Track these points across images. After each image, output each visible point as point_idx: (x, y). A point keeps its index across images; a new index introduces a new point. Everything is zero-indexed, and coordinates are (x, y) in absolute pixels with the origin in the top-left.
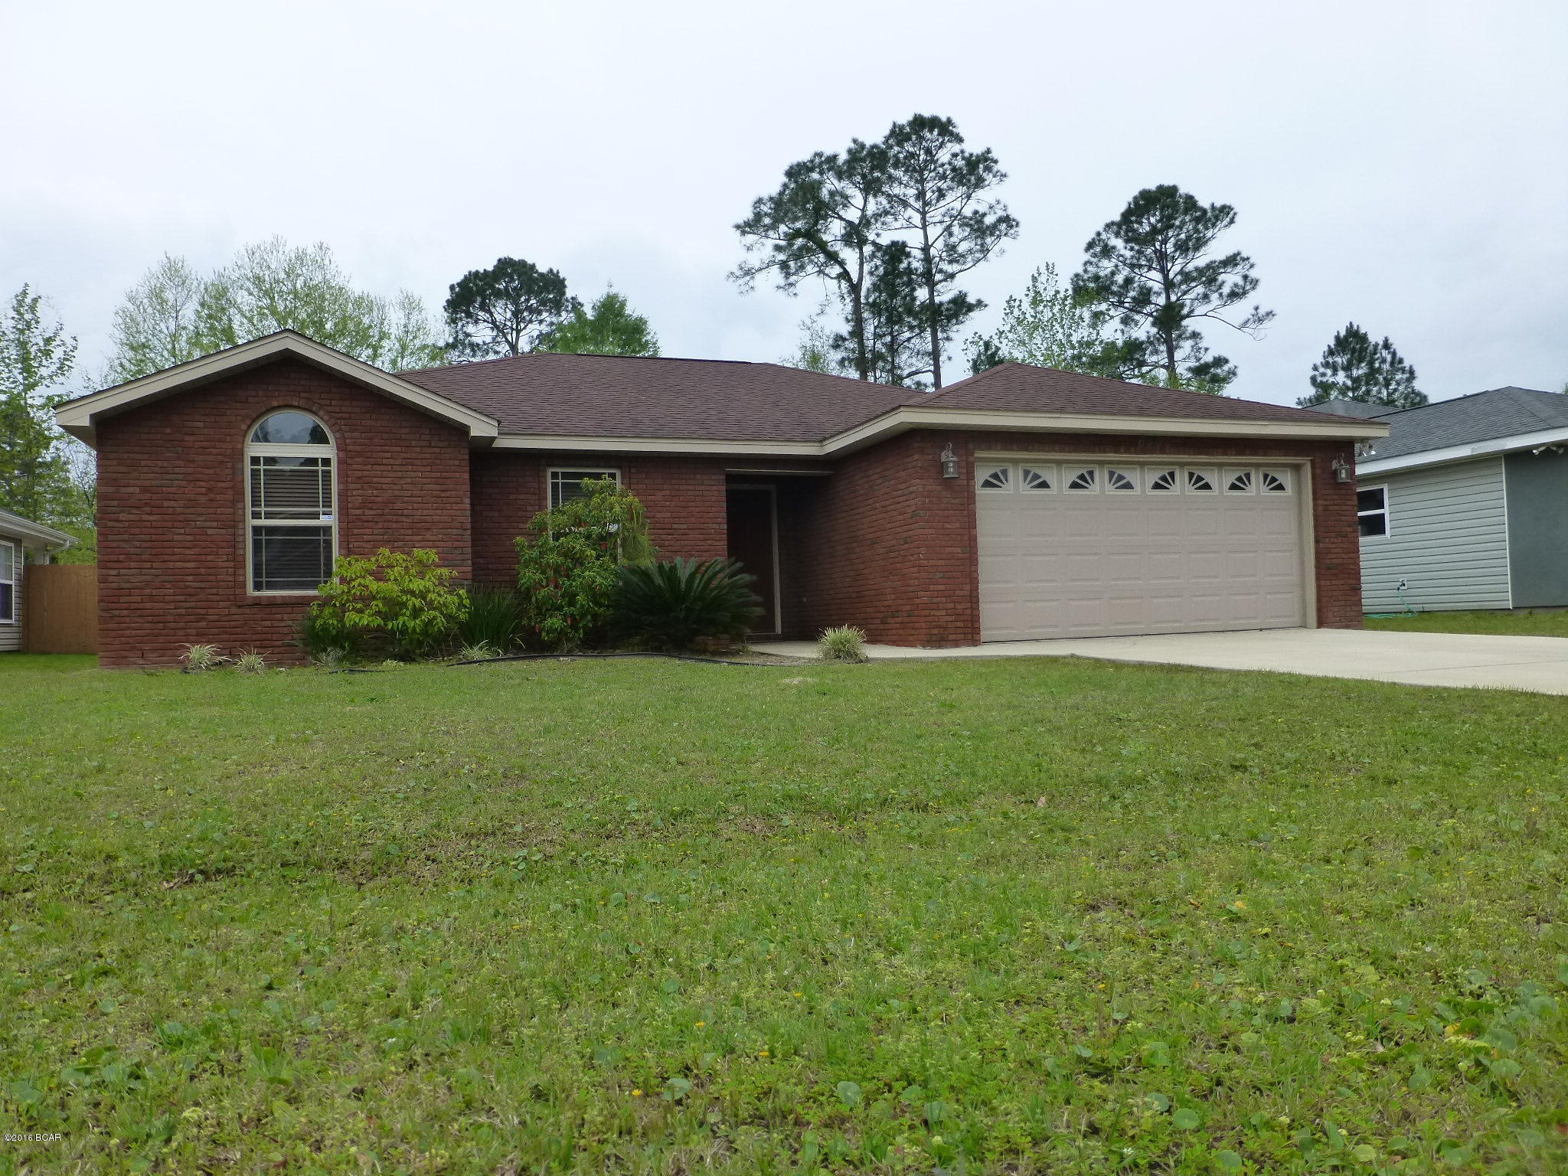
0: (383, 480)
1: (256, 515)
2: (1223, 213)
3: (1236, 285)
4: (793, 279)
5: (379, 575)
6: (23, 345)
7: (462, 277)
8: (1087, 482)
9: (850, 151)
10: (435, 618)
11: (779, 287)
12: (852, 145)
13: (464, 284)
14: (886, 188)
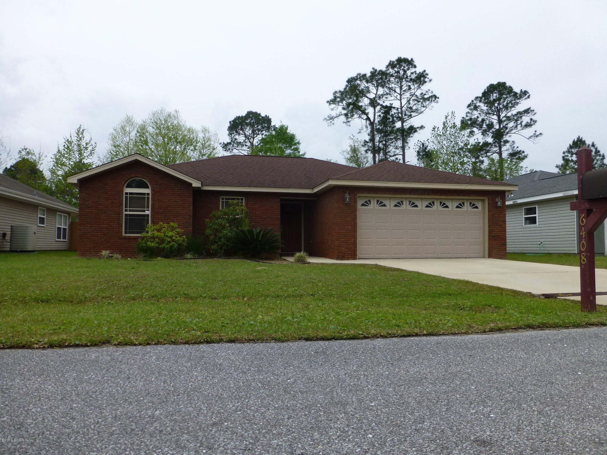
0: (166, 200)
1: (126, 211)
2: (524, 94)
3: (527, 122)
4: (349, 119)
5: (159, 230)
6: (79, 145)
7: (234, 118)
8: (401, 205)
9: (371, 72)
10: (174, 244)
11: (344, 122)
12: (372, 70)
13: (234, 121)
14: (387, 85)
